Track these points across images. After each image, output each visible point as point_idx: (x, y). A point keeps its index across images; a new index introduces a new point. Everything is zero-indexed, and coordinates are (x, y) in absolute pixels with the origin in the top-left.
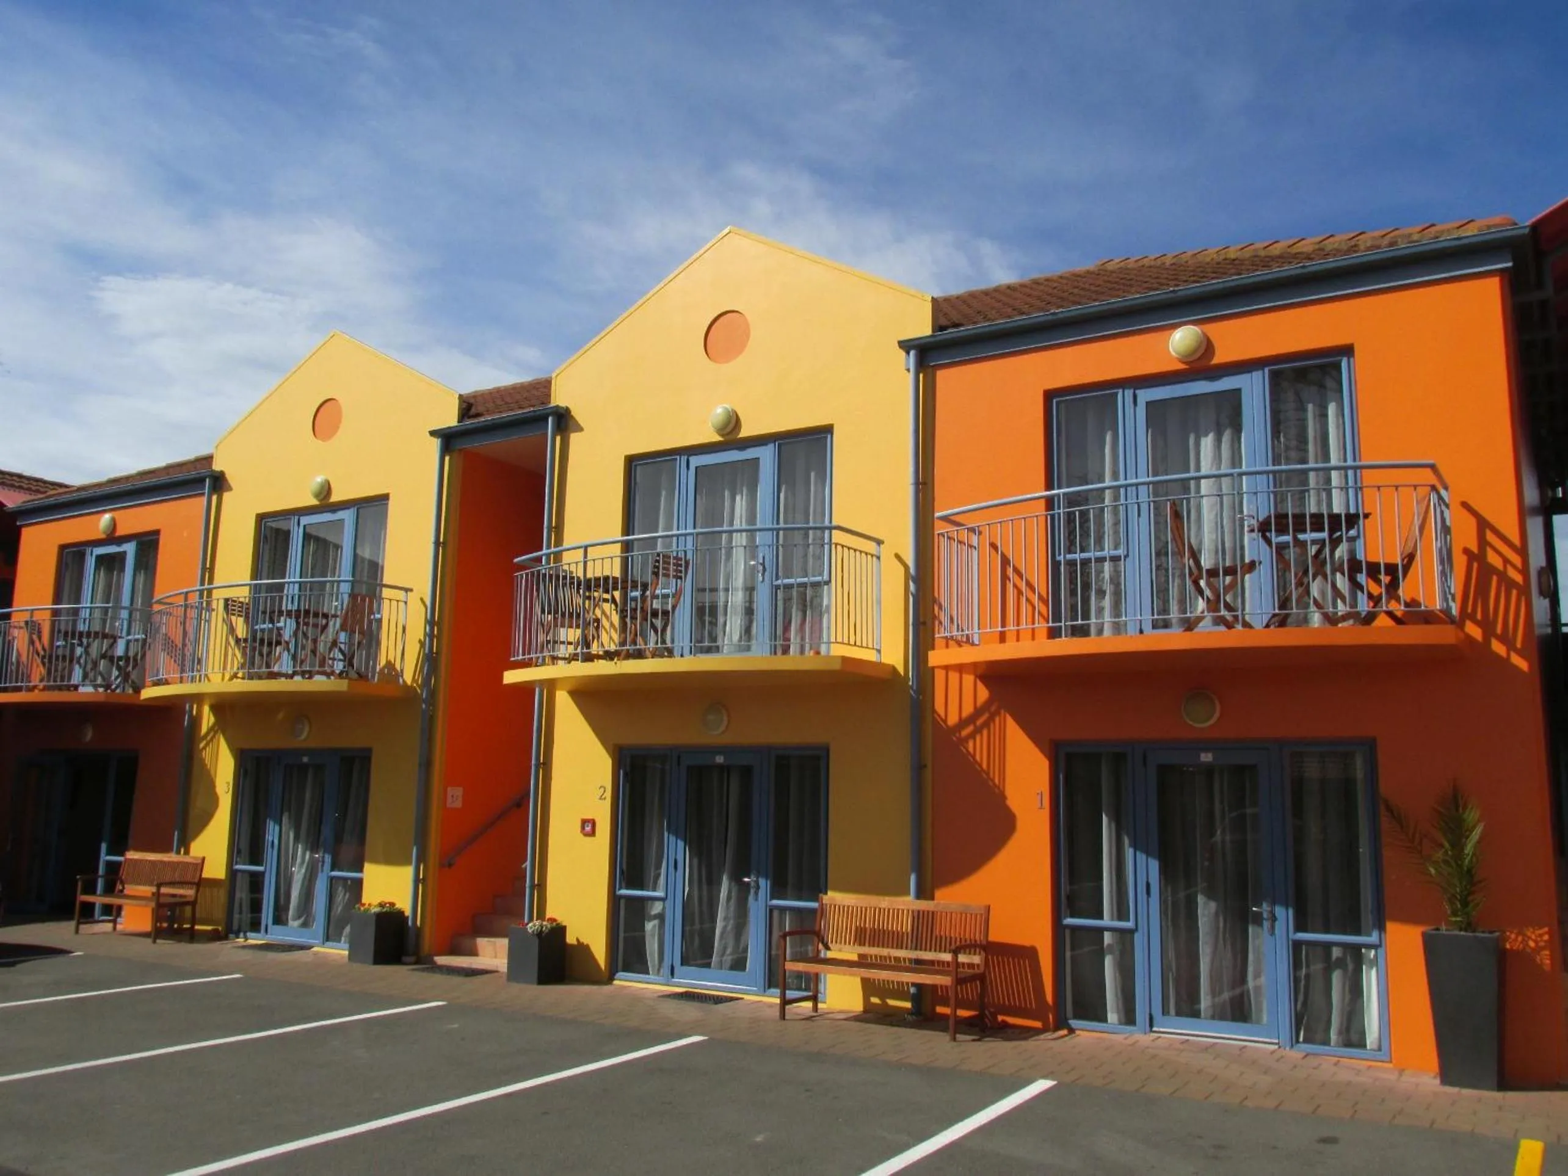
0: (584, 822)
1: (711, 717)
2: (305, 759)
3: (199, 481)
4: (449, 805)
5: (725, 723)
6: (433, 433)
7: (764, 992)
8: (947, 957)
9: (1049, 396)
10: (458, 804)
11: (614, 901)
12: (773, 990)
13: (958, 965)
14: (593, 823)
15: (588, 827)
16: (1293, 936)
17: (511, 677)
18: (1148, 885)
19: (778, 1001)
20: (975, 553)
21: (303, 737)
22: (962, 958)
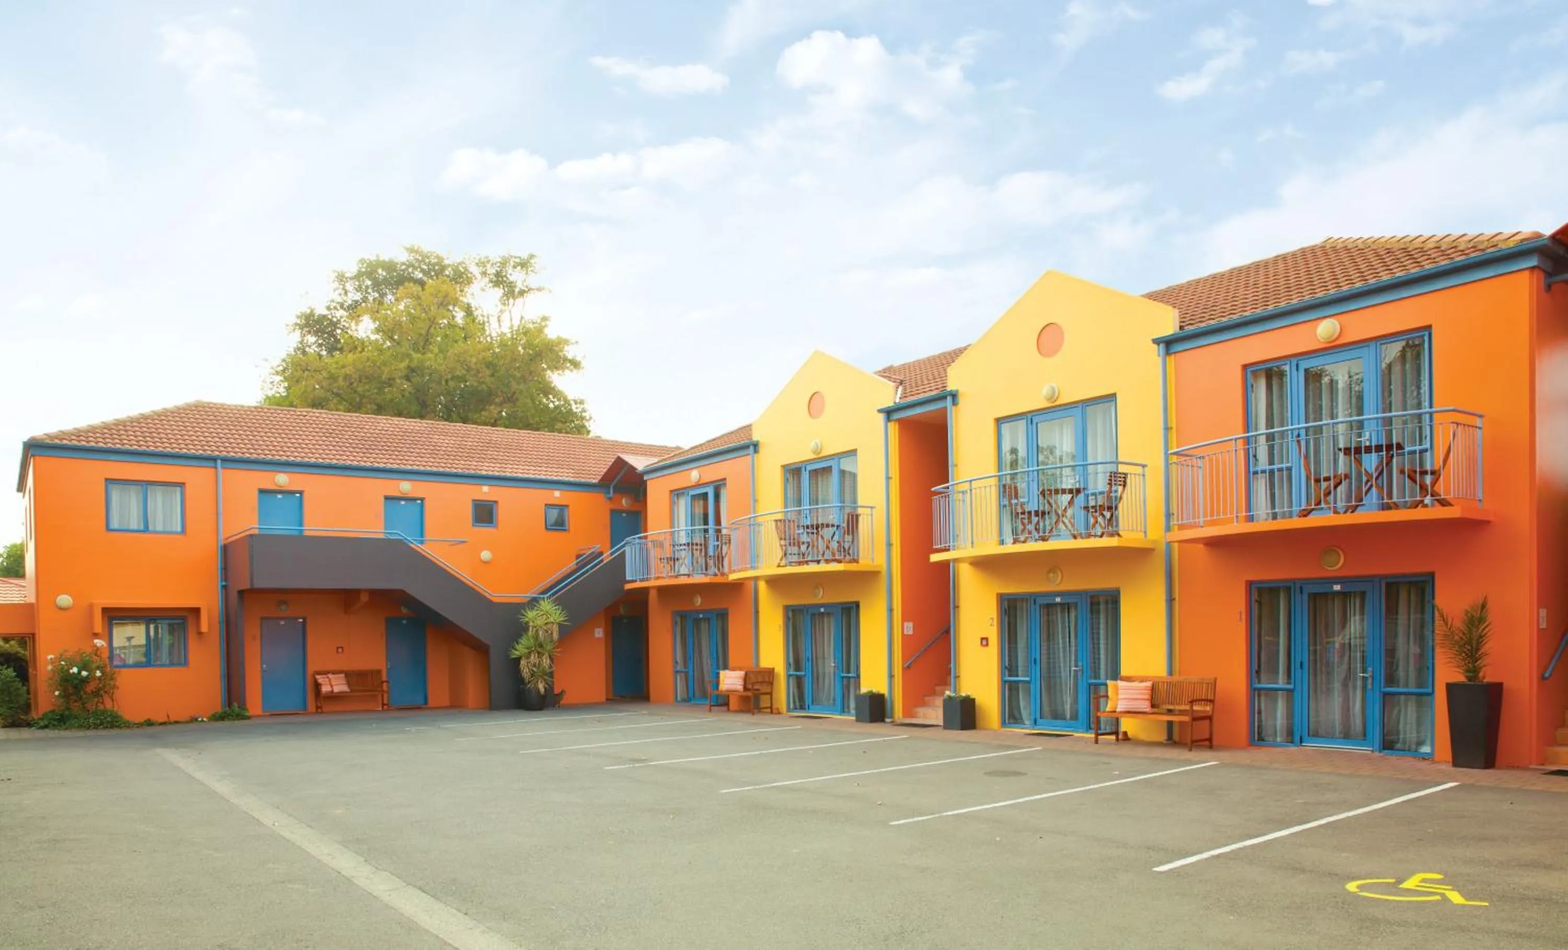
0: (982, 639)
1: (1051, 575)
2: (822, 610)
3: (745, 447)
4: (905, 633)
5: (1060, 578)
6: (880, 411)
7: (1087, 731)
8: (1188, 707)
9: (1245, 367)
10: (911, 632)
11: (1004, 682)
12: (1091, 731)
13: (1193, 711)
14: (986, 639)
15: (985, 641)
16: (1383, 690)
17: (935, 558)
18: (1301, 663)
19: (1093, 736)
20: (1200, 472)
21: (820, 596)
22: (1196, 708)
